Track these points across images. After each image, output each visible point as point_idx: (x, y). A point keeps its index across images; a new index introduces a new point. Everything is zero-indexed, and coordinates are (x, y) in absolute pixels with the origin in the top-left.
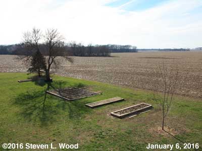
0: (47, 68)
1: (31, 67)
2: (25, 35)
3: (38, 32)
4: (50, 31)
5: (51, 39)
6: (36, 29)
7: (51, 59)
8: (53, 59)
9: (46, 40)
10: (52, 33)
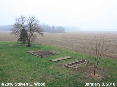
0: (29, 39)
1: (20, 38)
2: (17, 20)
3: (24, 18)
4: (31, 18)
5: (31, 23)
6: (23, 16)
7: (31, 34)
8: (32, 34)
9: (29, 23)
10: (32, 19)
